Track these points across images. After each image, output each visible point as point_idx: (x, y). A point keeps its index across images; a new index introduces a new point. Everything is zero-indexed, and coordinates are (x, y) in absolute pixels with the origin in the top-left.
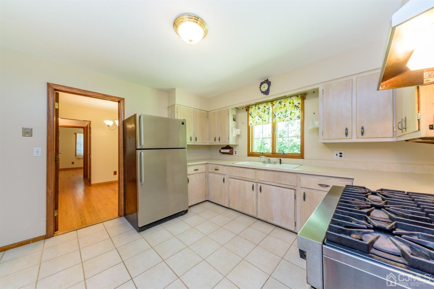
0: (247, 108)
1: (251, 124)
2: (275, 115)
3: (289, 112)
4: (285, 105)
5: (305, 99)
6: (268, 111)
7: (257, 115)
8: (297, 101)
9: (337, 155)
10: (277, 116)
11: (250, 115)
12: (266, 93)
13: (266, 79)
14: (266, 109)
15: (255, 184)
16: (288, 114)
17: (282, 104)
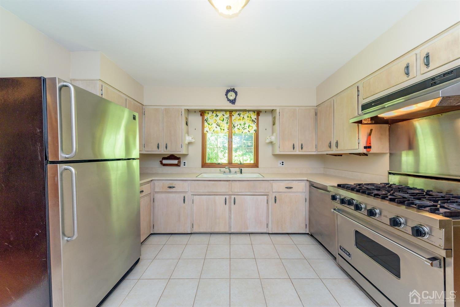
0: (202, 113)
1: (207, 131)
2: (235, 125)
3: (247, 125)
4: (243, 117)
5: (259, 116)
6: (227, 121)
7: (215, 123)
8: (254, 116)
9: (280, 163)
10: (236, 127)
11: (206, 121)
12: (233, 102)
13: (232, 88)
14: (224, 117)
15: (227, 197)
16: (246, 127)
17: (241, 116)
